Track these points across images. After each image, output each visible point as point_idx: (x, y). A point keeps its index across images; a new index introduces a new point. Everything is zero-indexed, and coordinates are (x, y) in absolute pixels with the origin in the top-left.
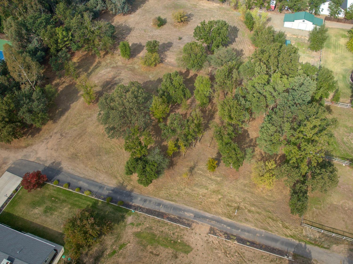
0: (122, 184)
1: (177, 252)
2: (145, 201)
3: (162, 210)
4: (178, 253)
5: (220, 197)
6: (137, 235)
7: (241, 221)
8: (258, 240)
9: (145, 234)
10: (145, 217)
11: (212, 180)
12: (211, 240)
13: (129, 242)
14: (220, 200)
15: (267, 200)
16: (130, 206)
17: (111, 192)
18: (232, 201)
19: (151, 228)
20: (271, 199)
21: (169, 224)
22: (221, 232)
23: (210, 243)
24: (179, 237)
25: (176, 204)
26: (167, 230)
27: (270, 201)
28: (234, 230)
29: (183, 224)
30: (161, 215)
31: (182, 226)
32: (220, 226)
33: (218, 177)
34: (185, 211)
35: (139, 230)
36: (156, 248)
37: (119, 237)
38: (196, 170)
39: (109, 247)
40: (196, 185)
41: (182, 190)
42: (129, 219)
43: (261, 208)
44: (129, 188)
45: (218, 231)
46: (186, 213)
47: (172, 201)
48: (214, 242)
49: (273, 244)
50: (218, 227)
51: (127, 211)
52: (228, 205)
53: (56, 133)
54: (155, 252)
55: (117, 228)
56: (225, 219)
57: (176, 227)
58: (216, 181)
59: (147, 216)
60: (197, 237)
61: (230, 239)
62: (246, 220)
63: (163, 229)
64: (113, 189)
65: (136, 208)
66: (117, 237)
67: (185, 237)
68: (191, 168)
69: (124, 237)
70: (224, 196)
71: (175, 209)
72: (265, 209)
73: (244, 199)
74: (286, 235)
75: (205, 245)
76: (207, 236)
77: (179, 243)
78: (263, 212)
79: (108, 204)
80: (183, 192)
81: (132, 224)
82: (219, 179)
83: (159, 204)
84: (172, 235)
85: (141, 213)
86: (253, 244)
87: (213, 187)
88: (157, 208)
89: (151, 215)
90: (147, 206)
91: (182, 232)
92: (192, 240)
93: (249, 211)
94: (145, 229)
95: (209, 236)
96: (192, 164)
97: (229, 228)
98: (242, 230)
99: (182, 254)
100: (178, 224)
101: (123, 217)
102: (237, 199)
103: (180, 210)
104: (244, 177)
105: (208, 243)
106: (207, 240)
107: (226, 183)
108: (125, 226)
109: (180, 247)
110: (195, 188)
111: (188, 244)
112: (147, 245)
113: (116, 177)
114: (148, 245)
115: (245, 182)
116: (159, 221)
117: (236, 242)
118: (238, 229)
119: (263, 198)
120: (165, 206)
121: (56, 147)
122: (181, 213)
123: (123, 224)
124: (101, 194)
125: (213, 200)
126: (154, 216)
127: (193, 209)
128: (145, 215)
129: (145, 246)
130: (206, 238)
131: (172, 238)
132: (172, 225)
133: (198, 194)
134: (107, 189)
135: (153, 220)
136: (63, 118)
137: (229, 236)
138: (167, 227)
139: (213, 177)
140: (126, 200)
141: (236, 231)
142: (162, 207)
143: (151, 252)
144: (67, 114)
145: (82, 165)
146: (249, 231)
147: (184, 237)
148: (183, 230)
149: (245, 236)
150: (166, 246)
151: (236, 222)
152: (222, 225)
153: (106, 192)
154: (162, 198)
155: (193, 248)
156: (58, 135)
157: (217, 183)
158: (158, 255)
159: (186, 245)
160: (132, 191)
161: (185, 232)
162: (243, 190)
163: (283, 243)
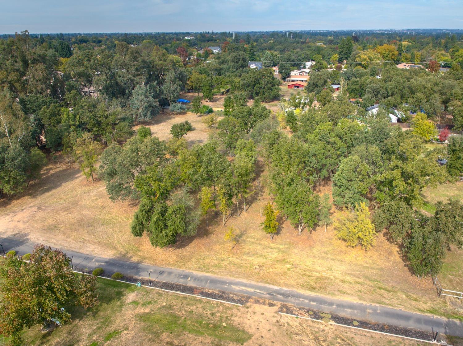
1: (220, 341)
2: (161, 273)
3: (191, 283)
4: (222, 343)
5: (288, 266)
6: (141, 317)
7: (333, 294)
8: (372, 319)
9: (158, 316)
10: (160, 293)
12: (284, 321)
13: (127, 329)
14: (289, 269)
15: (368, 268)
16: (136, 281)
17: (103, 264)
18: (310, 270)
19: (170, 307)
20: (374, 266)
21: (204, 301)
22: (300, 309)
23: (284, 326)
24: (223, 319)
25: (215, 275)
26: (200, 309)
27: (373, 269)
28: (323, 306)
29: (230, 300)
30: (191, 290)
31: (227, 303)
32: (297, 301)
34: (230, 283)
35: (148, 310)
36: (179, 335)
37: (107, 321)
40: (246, 254)
42: (131, 297)
44: (135, 259)
45: (295, 309)
46: (233, 287)
47: (208, 272)
48: (291, 323)
50: (294, 303)
51: (127, 286)
52: (305, 275)
53: (31, 207)
54: (176, 342)
55: (107, 310)
56: (303, 292)
57: (217, 304)
58: (279, 249)
59: (164, 291)
60: (258, 317)
61: (322, 318)
62: (342, 292)
63: (193, 308)
64: (107, 260)
65: (143, 282)
66: (104, 323)
67: (236, 319)
68: (236, 236)
69: (118, 321)
70: (295, 266)
71: (213, 282)
72: (368, 279)
74: (419, 310)
75: (275, 329)
76: (276, 315)
77: (225, 327)
78: (368, 282)
80: (226, 263)
81: (135, 303)
82: (281, 247)
83: (186, 277)
84: (209, 316)
85: (153, 288)
87: (275, 255)
88: (182, 282)
89: (171, 290)
90: (164, 279)
91: (229, 312)
92: (248, 322)
93: (343, 281)
94: (160, 308)
95: (281, 315)
96: (238, 232)
97: (314, 303)
98: (338, 306)
100: (220, 301)
101: (119, 295)
103: (224, 283)
104: (322, 244)
105: (280, 325)
106: (277, 322)
107: (296, 251)
108: (121, 306)
109: (228, 334)
110: (245, 257)
111: (241, 329)
112: (162, 333)
113: (115, 248)
114: (163, 332)
116: (185, 298)
117: (332, 322)
118: (331, 304)
119: (361, 265)
120: (196, 279)
121: (26, 219)
122: (226, 286)
123: (119, 303)
124: (85, 267)
125: (279, 270)
126: (176, 291)
127: (244, 281)
128: (159, 290)
129: (157, 334)
130: (275, 320)
131: (211, 320)
132: (209, 302)
133: (252, 265)
135: (175, 296)
137: (317, 316)
138: (201, 305)
140: (129, 273)
141: (328, 307)
142: (190, 280)
146: (351, 307)
147: (232, 318)
148: (229, 308)
149: (346, 313)
150: (198, 333)
151: (325, 296)
152: (301, 299)
154: (189, 269)
155: (252, 335)
156: (35, 209)
157: (281, 251)
159: (238, 330)
160: (139, 262)
161: (235, 311)
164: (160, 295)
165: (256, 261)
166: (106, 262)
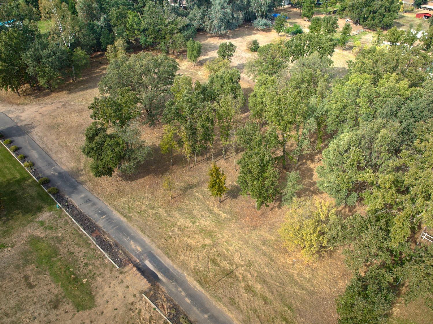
0: (79, 171)
1: (64, 297)
2: (88, 201)
3: (101, 223)
4: (64, 300)
5: (208, 241)
6: (33, 240)
7: (220, 299)
9: (44, 245)
10: (68, 222)
11: (211, 213)
12: (138, 306)
13: (12, 247)
14: (204, 246)
15: (296, 283)
16: (62, 200)
17: (56, 174)
18: (225, 257)
19: (60, 240)
21: (92, 247)
23: (133, 312)
24: (90, 275)
25: (128, 223)
26: (81, 254)
27: (302, 288)
28: (195, 309)
29: (114, 256)
31: (108, 259)
32: (174, 290)
33: (224, 212)
34: (133, 238)
35: (43, 235)
36: (39, 273)
38: (195, 190)
40: (179, 209)
41: (153, 208)
42: (45, 216)
43: (275, 292)
44: (82, 178)
45: (163, 297)
46: (132, 242)
47: (125, 216)
48: (143, 313)
50: (169, 290)
51: (52, 204)
52: (214, 261)
54: (31, 279)
55: (18, 220)
57: (99, 255)
58: (217, 217)
59: (72, 221)
60: (120, 290)
63: (77, 250)
64: (62, 171)
65: (67, 205)
66: (5, 232)
68: (189, 185)
69: (14, 235)
70: (215, 244)
71: (121, 229)
73: (250, 264)
75: (122, 310)
76: (138, 295)
77: (82, 284)
78: (276, 303)
79: (39, 185)
80: (152, 212)
81: (42, 223)
82: (223, 215)
83: (103, 213)
84: (82, 266)
85: (67, 214)
87: (206, 223)
88: (95, 217)
89: (78, 222)
90: (84, 208)
91: (101, 270)
92: (107, 289)
93: (248, 289)
94: (53, 238)
95: (142, 297)
96: (195, 181)
97: (188, 301)
98: (212, 317)
99: (69, 307)
100: (105, 253)
101: (40, 209)
102: (237, 258)
103: (127, 234)
105: (131, 309)
106: (132, 303)
107: (233, 225)
108: (29, 222)
109: (77, 293)
110: (177, 215)
111: (94, 293)
112: (31, 264)
114: (34, 263)
116: (81, 236)
119: (291, 276)
120: (110, 220)
121: (46, 113)
122: (126, 239)
123: (31, 218)
124: (42, 172)
125: (192, 242)
126: (81, 225)
127: (147, 240)
128: (70, 218)
129: (27, 262)
130: (132, 299)
131: (79, 270)
132: (95, 249)
133: (174, 225)
134: (55, 170)
135: (76, 230)
137: (177, 316)
138: (86, 250)
139: (215, 209)
140: (66, 190)
141: (199, 312)
142: (102, 219)
143: (26, 277)
145: (54, 136)
147: (98, 278)
148: (105, 265)
151: (208, 296)
152: (180, 289)
153: (49, 172)
154: (115, 207)
155: (96, 306)
157: (218, 220)
159: (89, 293)
160: (83, 183)
161: (107, 271)
162: (256, 248)
165: (182, 221)
166: (60, 173)
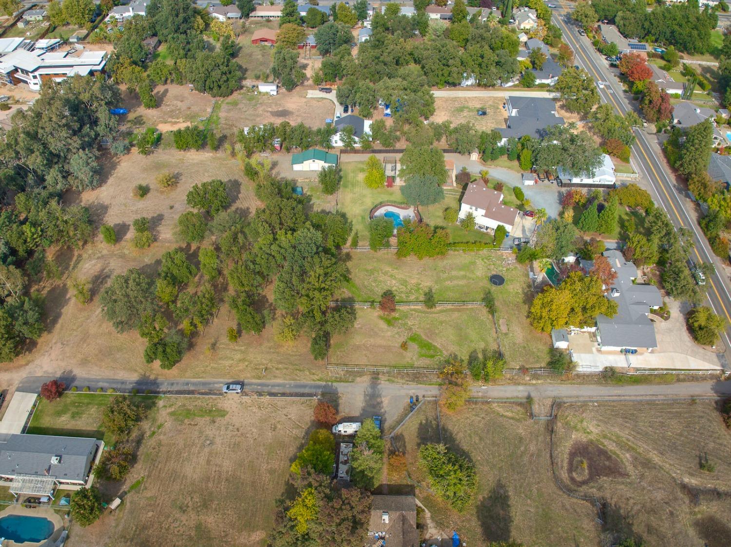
0: (145, 375)
2: (172, 384)
3: (192, 388)
4: (215, 419)
5: (247, 363)
6: (172, 414)
7: (270, 379)
8: (288, 391)
9: (180, 412)
11: (236, 351)
12: (244, 401)
13: (166, 422)
14: (247, 366)
15: (293, 355)
16: (159, 393)
17: (135, 385)
18: (259, 364)
19: (184, 405)
20: (297, 353)
21: (201, 398)
22: (252, 392)
24: (214, 406)
25: (204, 379)
26: (200, 403)
27: (296, 355)
28: (264, 388)
29: (215, 394)
30: (192, 392)
31: (214, 397)
33: (242, 346)
34: (214, 383)
35: (173, 410)
36: (192, 420)
37: (154, 420)
38: (218, 345)
39: (147, 430)
40: (220, 359)
41: (207, 366)
42: (161, 403)
43: (287, 364)
44: (152, 377)
46: (215, 385)
47: (199, 378)
48: (247, 402)
49: (302, 390)
51: (156, 397)
52: (256, 369)
53: (55, 343)
54: (193, 423)
55: (151, 413)
56: (254, 381)
57: (208, 398)
58: (241, 351)
59: (178, 396)
60: (231, 402)
61: (262, 395)
62: (275, 377)
63: (196, 403)
64: (136, 381)
65: (165, 393)
66: (153, 421)
68: (212, 344)
69: (160, 419)
70: (251, 362)
71: (204, 384)
72: (291, 364)
73: (271, 360)
74: (313, 380)
75: (239, 406)
76: (239, 398)
77: (214, 410)
78: (290, 367)
79: (135, 395)
80: (209, 368)
81: (165, 406)
82: (243, 348)
83: (187, 384)
84: (206, 406)
85: (171, 395)
86: (283, 394)
87: (238, 356)
88: (186, 388)
89: (181, 395)
90: (175, 388)
91: (216, 402)
92: (226, 405)
93: (277, 369)
94: (179, 407)
96: (213, 340)
97: (260, 387)
98: (272, 386)
99: (219, 419)
100: (210, 396)
101: (154, 404)
102: (265, 362)
103: (210, 384)
104: (268, 341)
105: (242, 404)
106: (240, 402)
107: (251, 350)
108: (158, 410)
109: (217, 414)
110: (220, 362)
113: (136, 371)
114: (185, 419)
115: (269, 345)
116: (191, 398)
117: (268, 397)
118: (268, 386)
119: (289, 354)
120: (194, 384)
121: (61, 357)
122: (212, 386)
123: (156, 408)
124: (125, 389)
125: (241, 368)
126: (185, 395)
127: (222, 380)
128: (175, 396)
129: (182, 421)
131: (207, 408)
132: (204, 398)
133: (225, 367)
134: (130, 383)
135: (185, 398)
136: (58, 326)
137: (260, 394)
138: (200, 401)
139: (236, 348)
140: (153, 388)
142: (191, 386)
143: (190, 424)
144: (60, 321)
145: (96, 368)
146: (279, 385)
147: (218, 405)
148: (216, 399)
149: (275, 390)
150: (202, 416)
151: (265, 381)
152: (253, 386)
153: (130, 386)
154: (188, 378)
155: (228, 412)
156: (59, 345)
157: (242, 352)
158: (196, 425)
159: (221, 411)
160: (156, 379)
161: (219, 400)
162: (268, 353)
163: (311, 387)
164: (176, 399)
165: (227, 363)
